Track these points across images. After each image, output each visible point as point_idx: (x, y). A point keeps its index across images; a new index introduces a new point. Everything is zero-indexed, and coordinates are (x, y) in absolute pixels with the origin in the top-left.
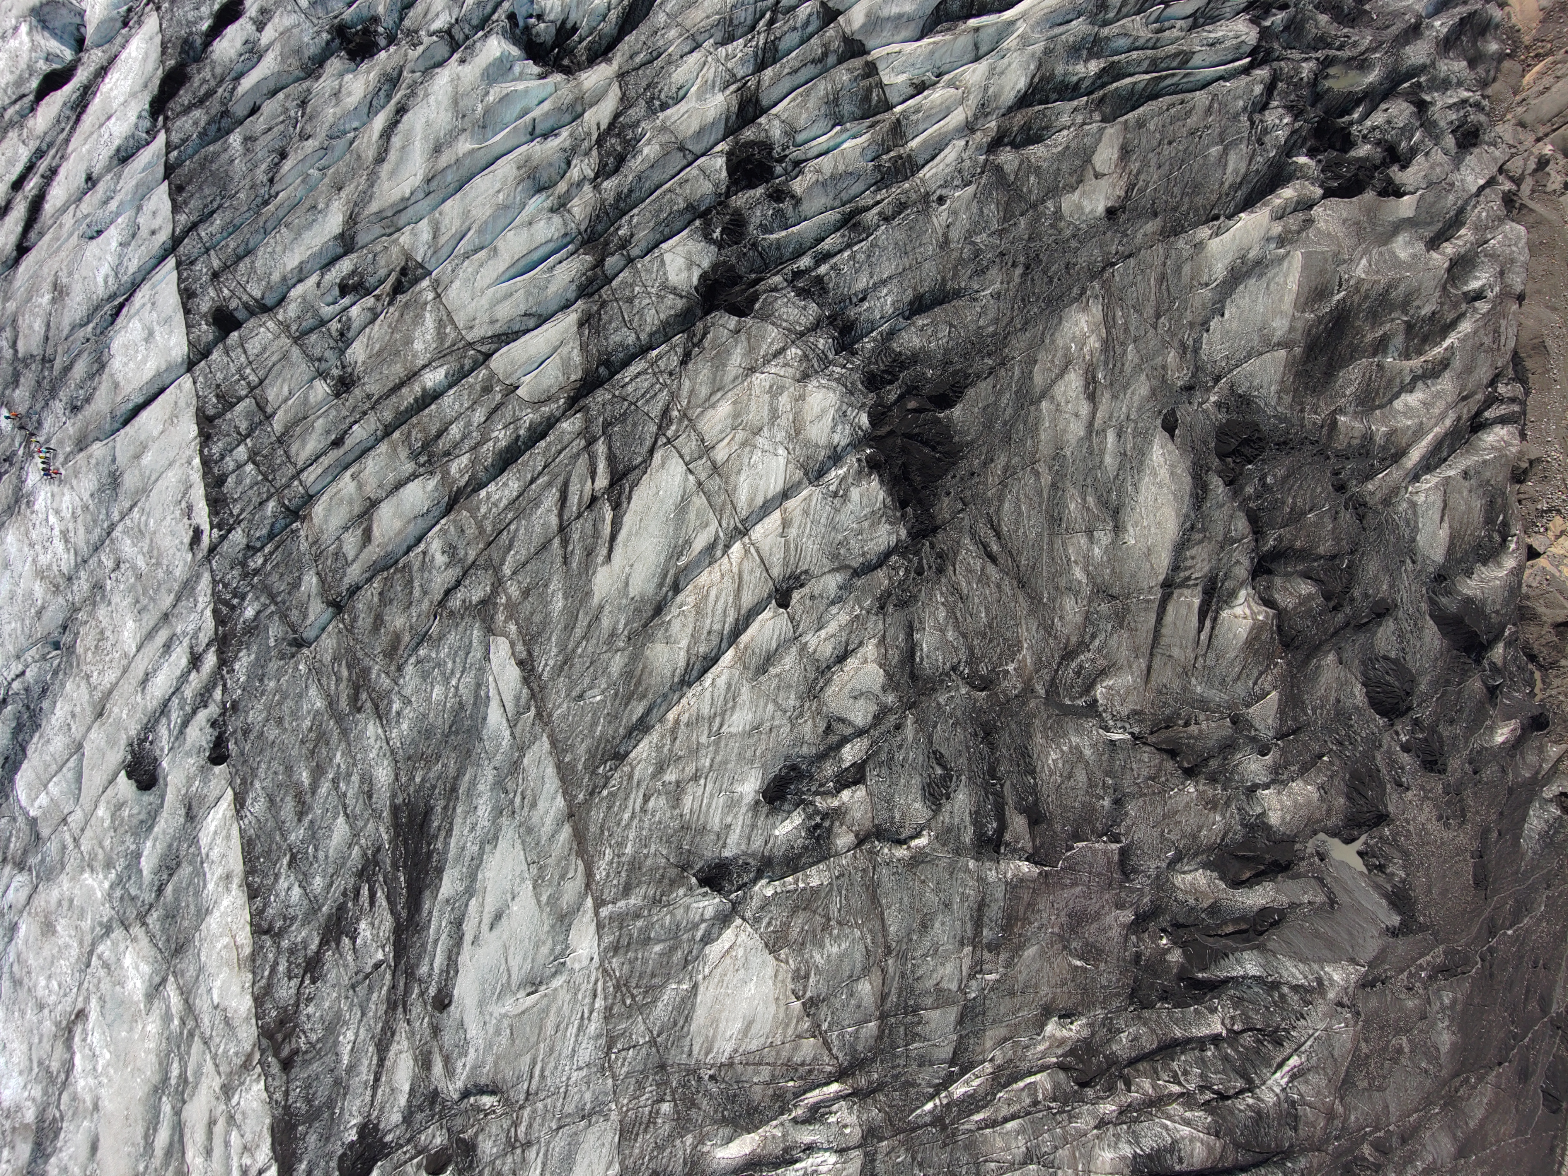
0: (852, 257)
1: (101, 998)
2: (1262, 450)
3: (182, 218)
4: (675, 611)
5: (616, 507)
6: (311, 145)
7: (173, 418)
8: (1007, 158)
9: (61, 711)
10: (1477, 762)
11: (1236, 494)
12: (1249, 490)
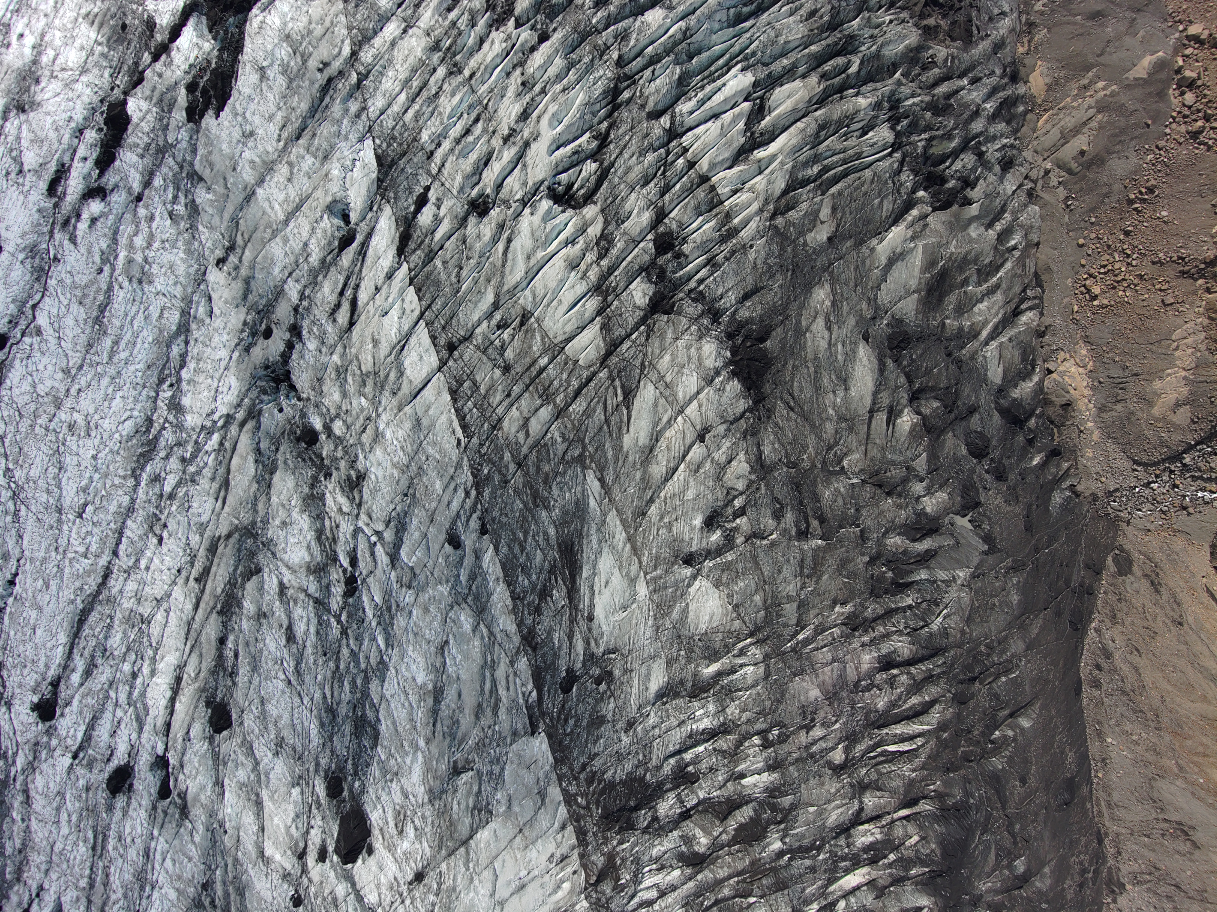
0: (714, 280)
1: (454, 635)
2: (909, 343)
3: (424, 303)
4: (658, 450)
5: (628, 408)
6: (472, 262)
7: (439, 393)
8: (779, 221)
9: (415, 522)
10: (1023, 475)
11: (899, 366)
12: (905, 363)
